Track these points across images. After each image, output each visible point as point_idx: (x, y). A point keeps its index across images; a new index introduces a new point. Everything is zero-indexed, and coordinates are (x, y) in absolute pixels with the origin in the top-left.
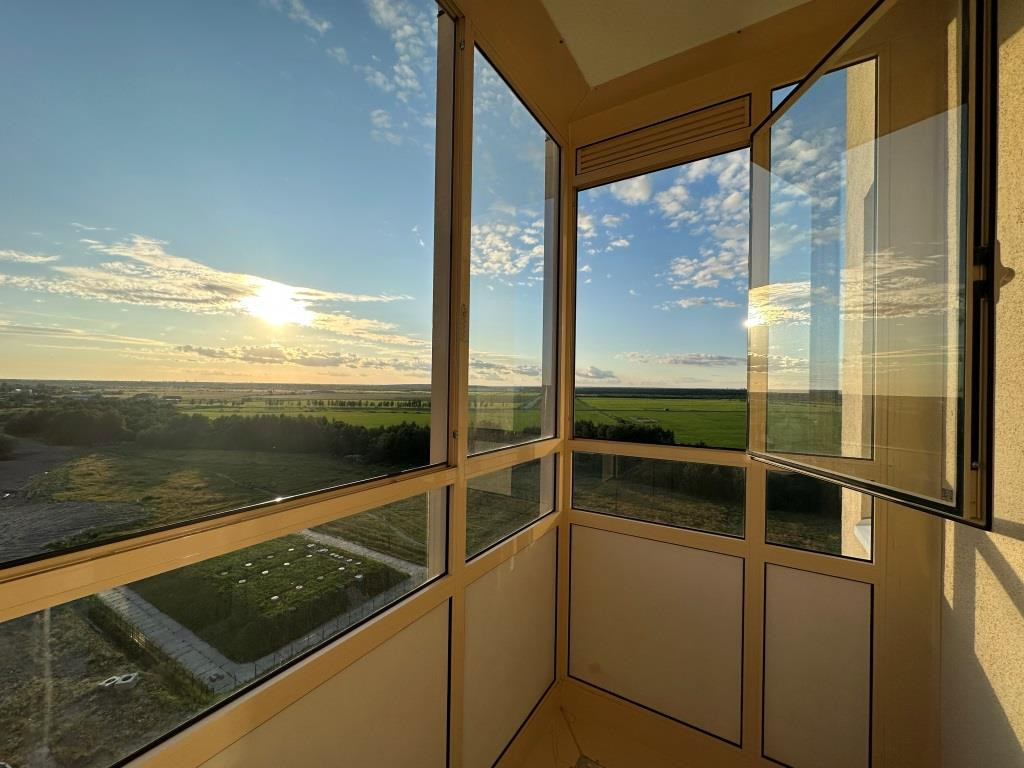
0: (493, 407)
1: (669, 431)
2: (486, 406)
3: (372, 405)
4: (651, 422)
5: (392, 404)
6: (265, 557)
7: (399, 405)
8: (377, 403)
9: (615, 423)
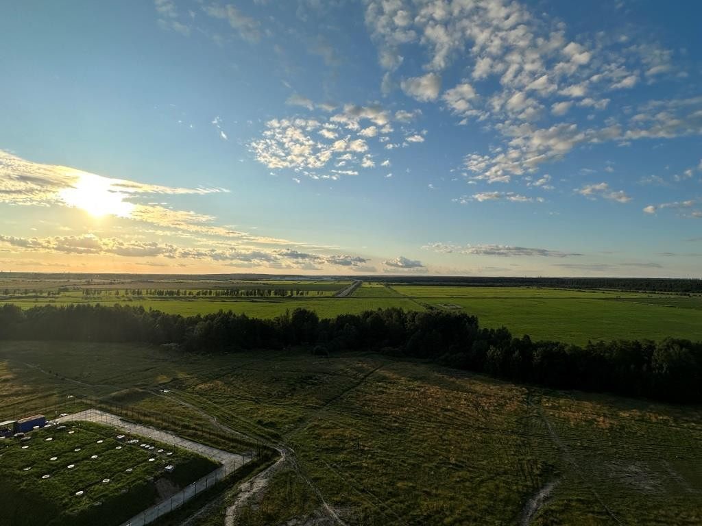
0: (308, 296)
1: (473, 317)
2: (302, 294)
3: (190, 294)
4: (457, 308)
5: (210, 293)
6: (72, 450)
7: (217, 294)
8: (195, 292)
9: (424, 310)
